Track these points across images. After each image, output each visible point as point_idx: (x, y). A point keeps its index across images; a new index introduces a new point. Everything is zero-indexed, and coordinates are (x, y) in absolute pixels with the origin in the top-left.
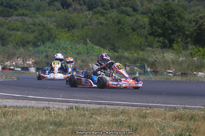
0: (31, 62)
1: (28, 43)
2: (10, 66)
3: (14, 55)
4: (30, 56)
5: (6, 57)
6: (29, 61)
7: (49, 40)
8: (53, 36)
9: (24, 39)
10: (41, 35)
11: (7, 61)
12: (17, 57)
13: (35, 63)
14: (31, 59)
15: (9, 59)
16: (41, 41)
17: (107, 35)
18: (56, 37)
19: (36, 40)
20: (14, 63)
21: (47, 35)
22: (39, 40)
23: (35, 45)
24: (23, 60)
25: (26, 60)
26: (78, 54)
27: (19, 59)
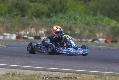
0: (43, 32)
1: (43, 14)
2: (25, 35)
3: (28, 24)
4: (42, 26)
5: (21, 27)
6: (41, 30)
7: (61, 11)
8: (65, 8)
9: (39, 10)
10: (54, 6)
11: (22, 31)
12: (30, 27)
13: (47, 33)
14: (43, 29)
15: (23, 28)
16: (54, 13)
17: (116, 7)
18: (67, 9)
19: (50, 11)
20: (28, 33)
21: (59, 7)
22: (52, 11)
23: (49, 16)
24: (36, 30)
25: (39, 30)
26: (87, 24)
27: (32, 29)
